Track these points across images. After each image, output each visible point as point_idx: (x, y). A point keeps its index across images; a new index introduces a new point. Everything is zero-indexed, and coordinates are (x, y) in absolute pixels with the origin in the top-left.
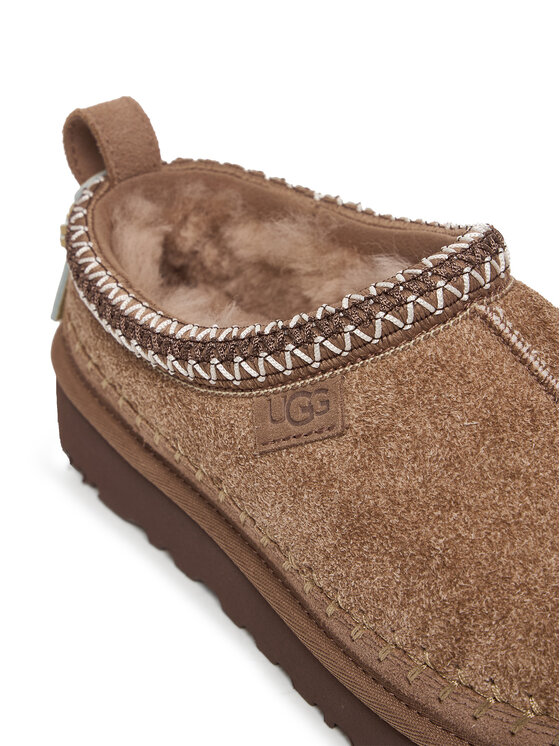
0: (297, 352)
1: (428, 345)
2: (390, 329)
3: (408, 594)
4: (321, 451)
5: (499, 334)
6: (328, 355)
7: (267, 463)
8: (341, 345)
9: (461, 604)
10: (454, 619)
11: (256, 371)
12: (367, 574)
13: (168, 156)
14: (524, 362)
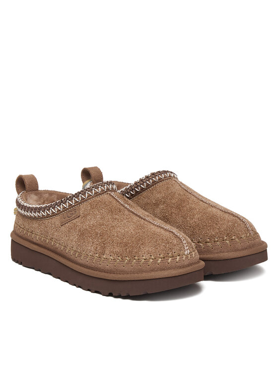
0: (69, 202)
1: (98, 199)
2: (89, 195)
3: (93, 243)
4: (74, 221)
5: (113, 197)
6: (76, 202)
7: (63, 227)
8: (79, 199)
9: (104, 241)
10: (102, 245)
11: (61, 208)
12: (84, 242)
13: (40, 189)
14: (118, 201)
